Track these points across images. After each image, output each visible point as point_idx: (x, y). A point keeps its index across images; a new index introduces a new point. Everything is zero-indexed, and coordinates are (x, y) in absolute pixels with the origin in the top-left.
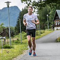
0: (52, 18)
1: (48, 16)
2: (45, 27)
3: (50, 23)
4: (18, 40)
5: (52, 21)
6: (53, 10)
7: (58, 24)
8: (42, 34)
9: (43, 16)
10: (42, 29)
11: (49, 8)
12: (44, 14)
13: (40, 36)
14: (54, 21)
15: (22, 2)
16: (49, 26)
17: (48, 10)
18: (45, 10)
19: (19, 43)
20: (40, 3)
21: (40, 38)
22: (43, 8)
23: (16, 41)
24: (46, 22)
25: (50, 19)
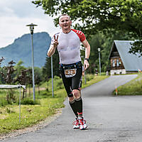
0: (107, 54)
1: (99, 51)
3: (104, 63)
4: (47, 90)
5: (106, 60)
7: (116, 64)
8: (89, 80)
10: (89, 73)
11: (103, 36)
13: (86, 84)
14: (110, 59)
15: (56, 25)
16: (101, 67)
17: (100, 41)
18: (96, 40)
19: (48, 95)
20: (87, 29)
22: (92, 36)
23: (44, 93)
24: (97, 61)
25: (103, 56)
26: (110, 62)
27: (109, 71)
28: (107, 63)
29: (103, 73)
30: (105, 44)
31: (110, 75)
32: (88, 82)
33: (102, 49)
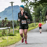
0: (44, 14)
1: (41, 13)
2: (39, 20)
3: (43, 18)
5: (44, 16)
6: (45, 8)
8: (37, 25)
9: (37, 13)
11: (42, 6)
12: (38, 11)
13: (35, 27)
14: (45, 16)
16: (42, 19)
17: (41, 8)
18: (39, 8)
20: (35, 3)
21: (35, 28)
24: (40, 17)
25: (42, 15)
26: (45, 17)
27: (45, 21)
28: (44, 18)
29: (42, 22)
30: (43, 10)
31: (45, 23)
32: (36, 26)
33: (42, 12)
